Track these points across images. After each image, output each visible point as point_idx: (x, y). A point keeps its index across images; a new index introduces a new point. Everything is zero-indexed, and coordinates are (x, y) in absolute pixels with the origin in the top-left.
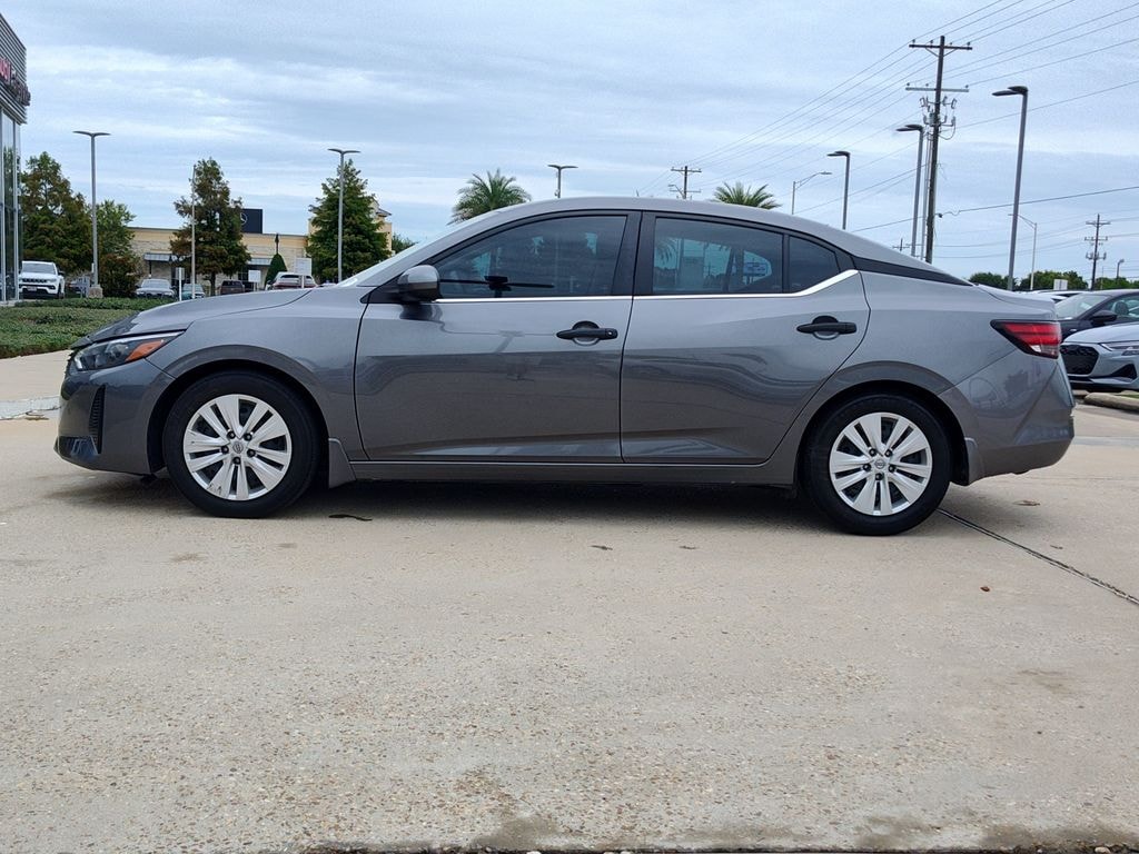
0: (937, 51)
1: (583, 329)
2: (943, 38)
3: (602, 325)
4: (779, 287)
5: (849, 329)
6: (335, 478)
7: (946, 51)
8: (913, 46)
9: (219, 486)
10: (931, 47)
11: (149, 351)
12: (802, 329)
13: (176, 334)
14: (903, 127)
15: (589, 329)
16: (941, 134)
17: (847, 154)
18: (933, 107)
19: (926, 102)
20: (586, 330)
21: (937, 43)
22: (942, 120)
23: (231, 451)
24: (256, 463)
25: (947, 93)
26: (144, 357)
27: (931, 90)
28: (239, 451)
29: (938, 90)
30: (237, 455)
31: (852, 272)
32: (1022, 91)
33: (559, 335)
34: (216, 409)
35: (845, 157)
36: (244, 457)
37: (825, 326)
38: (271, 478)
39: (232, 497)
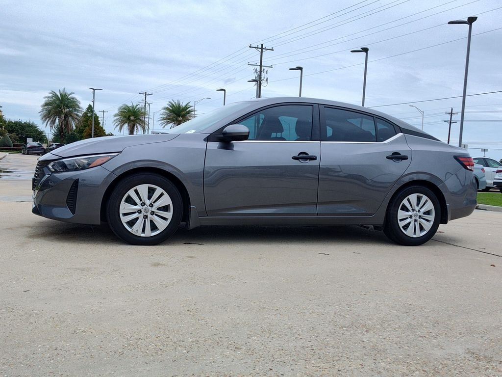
0: (260, 50)
1: (301, 155)
2: (262, 45)
3: (311, 154)
4: (375, 139)
5: (405, 158)
6: (192, 224)
7: (264, 50)
8: (250, 47)
9: (136, 230)
10: (258, 48)
11: (103, 162)
12: (388, 158)
13: (116, 154)
14: (251, 80)
15: (304, 155)
16: (263, 84)
17: (224, 90)
18: (259, 73)
19: (256, 71)
20: (303, 156)
21: (260, 47)
22: (263, 79)
23: (143, 212)
24: (155, 218)
25: (264, 68)
26: (100, 165)
27: (258, 65)
28: (146, 212)
29: (261, 66)
30: (145, 214)
31: (400, 134)
32: (300, 68)
33: (294, 158)
34: (136, 191)
35: (223, 92)
36: (149, 214)
37: (396, 157)
38: (162, 225)
39: (143, 235)
